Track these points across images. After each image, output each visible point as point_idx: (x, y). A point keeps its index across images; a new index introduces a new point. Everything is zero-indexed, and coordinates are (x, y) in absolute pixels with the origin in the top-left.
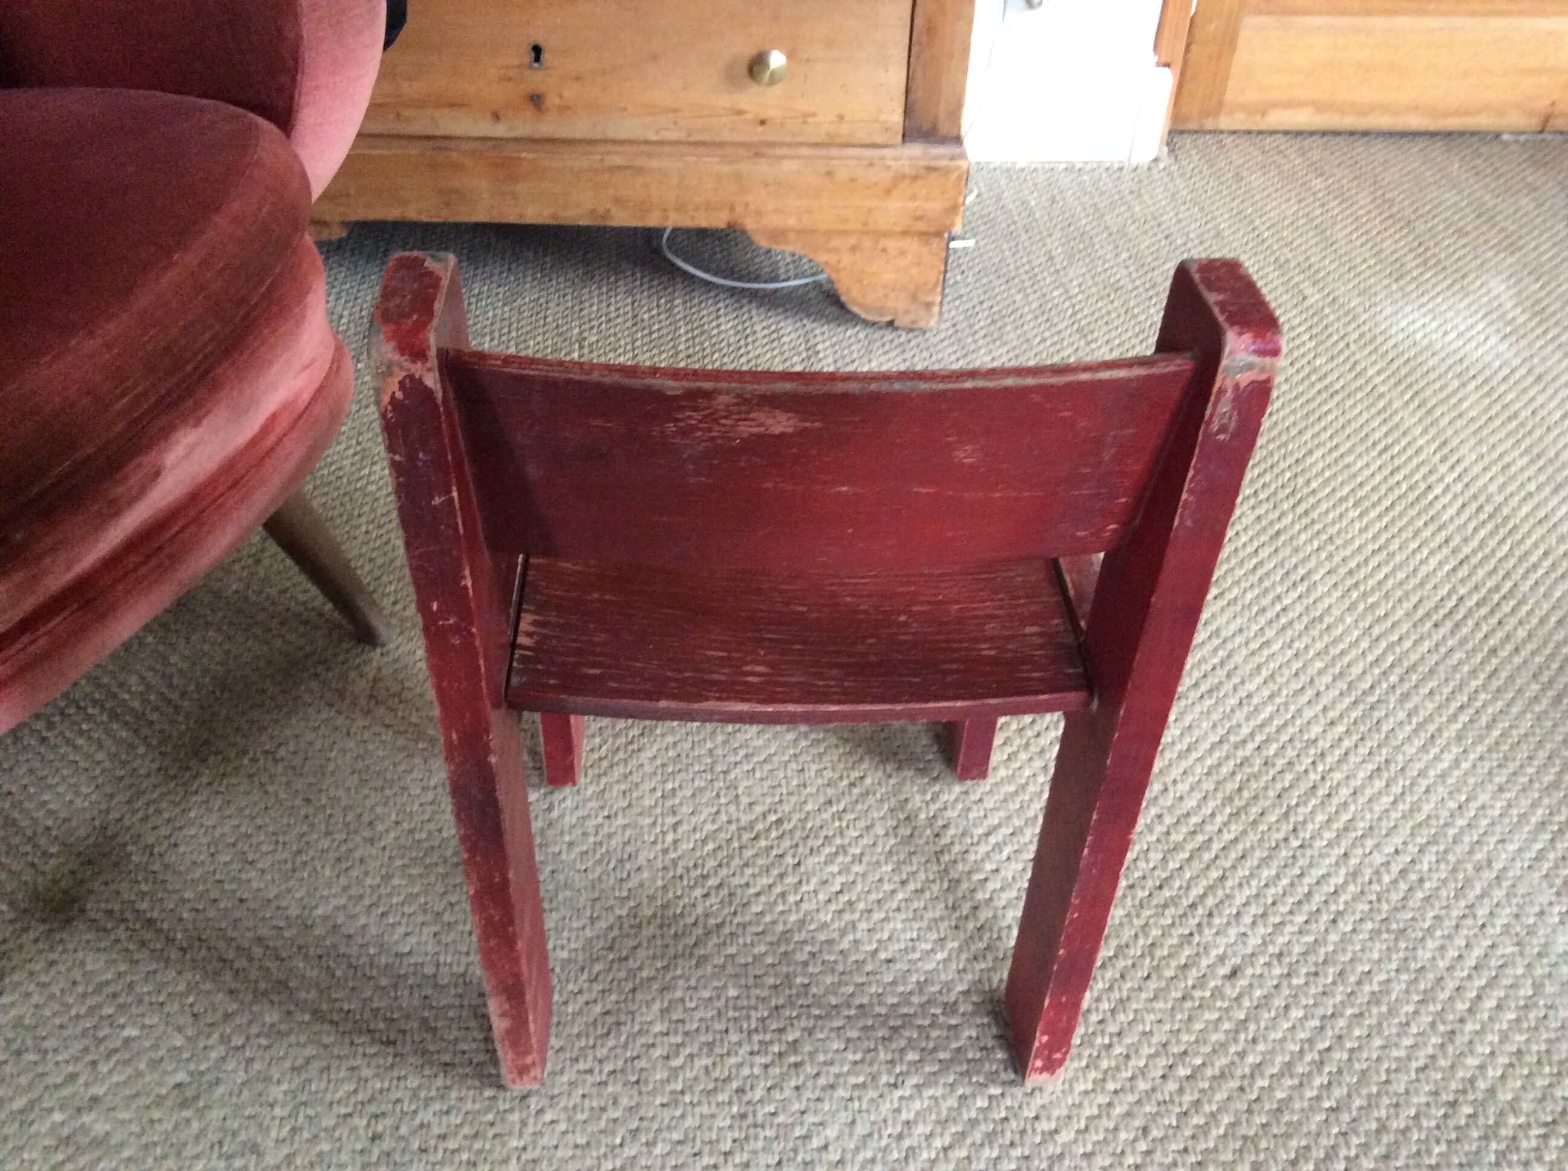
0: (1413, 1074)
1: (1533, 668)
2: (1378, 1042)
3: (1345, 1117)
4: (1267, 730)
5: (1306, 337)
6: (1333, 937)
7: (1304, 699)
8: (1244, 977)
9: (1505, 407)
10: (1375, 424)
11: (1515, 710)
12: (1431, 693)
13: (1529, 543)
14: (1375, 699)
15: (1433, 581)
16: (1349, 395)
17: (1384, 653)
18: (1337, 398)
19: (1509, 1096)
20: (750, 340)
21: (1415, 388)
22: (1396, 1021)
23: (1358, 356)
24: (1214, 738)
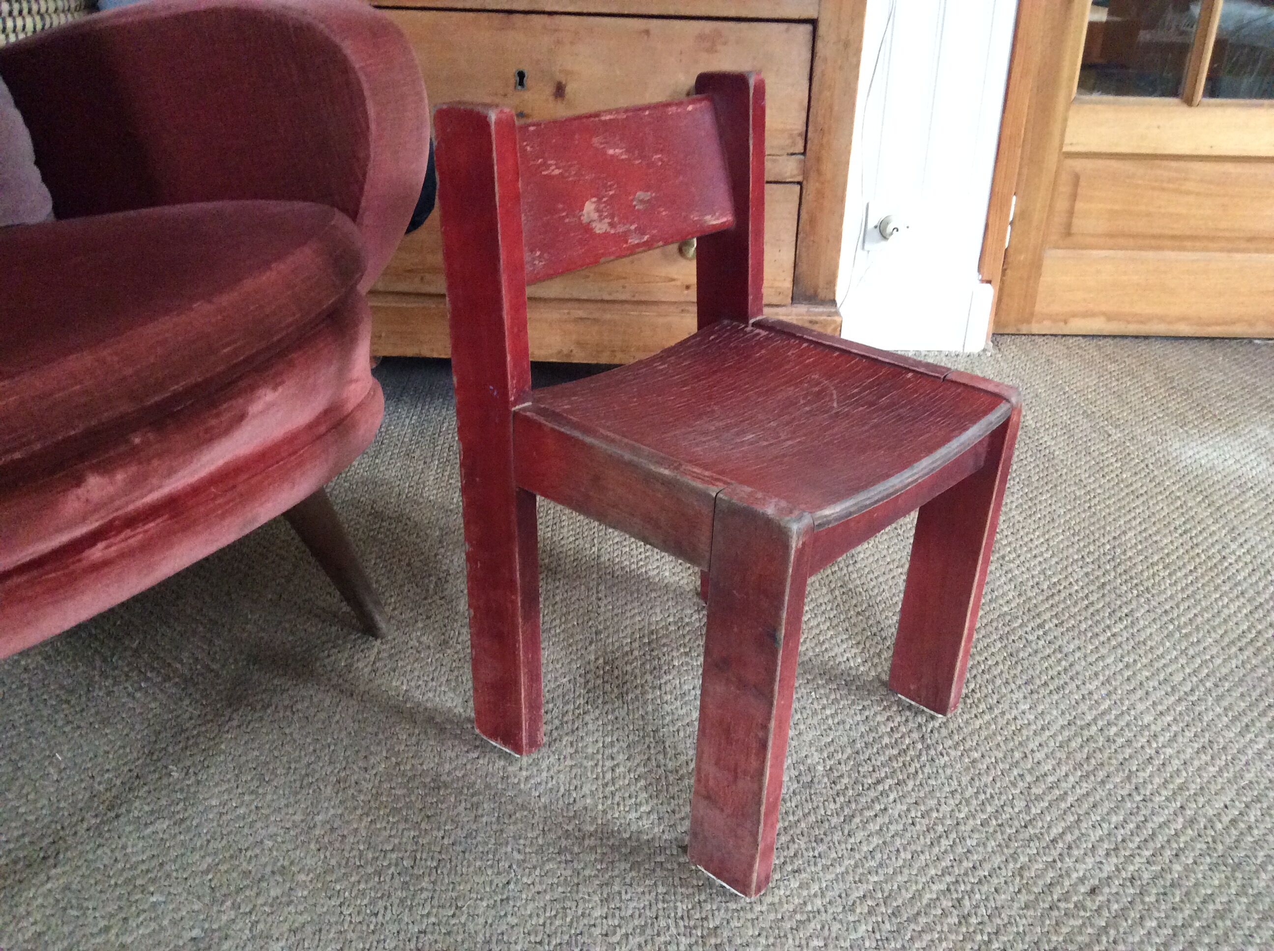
4: (1108, 717)
6: (1177, 867)
7: (1136, 697)
8: (1102, 894)
10: (1175, 515)
12: (1242, 695)
14: (1196, 698)
15: (1234, 621)
16: (1151, 497)
17: (1201, 666)
18: (1142, 499)
21: (1205, 494)
22: (1241, 932)
23: (1156, 473)
24: (1062, 722)
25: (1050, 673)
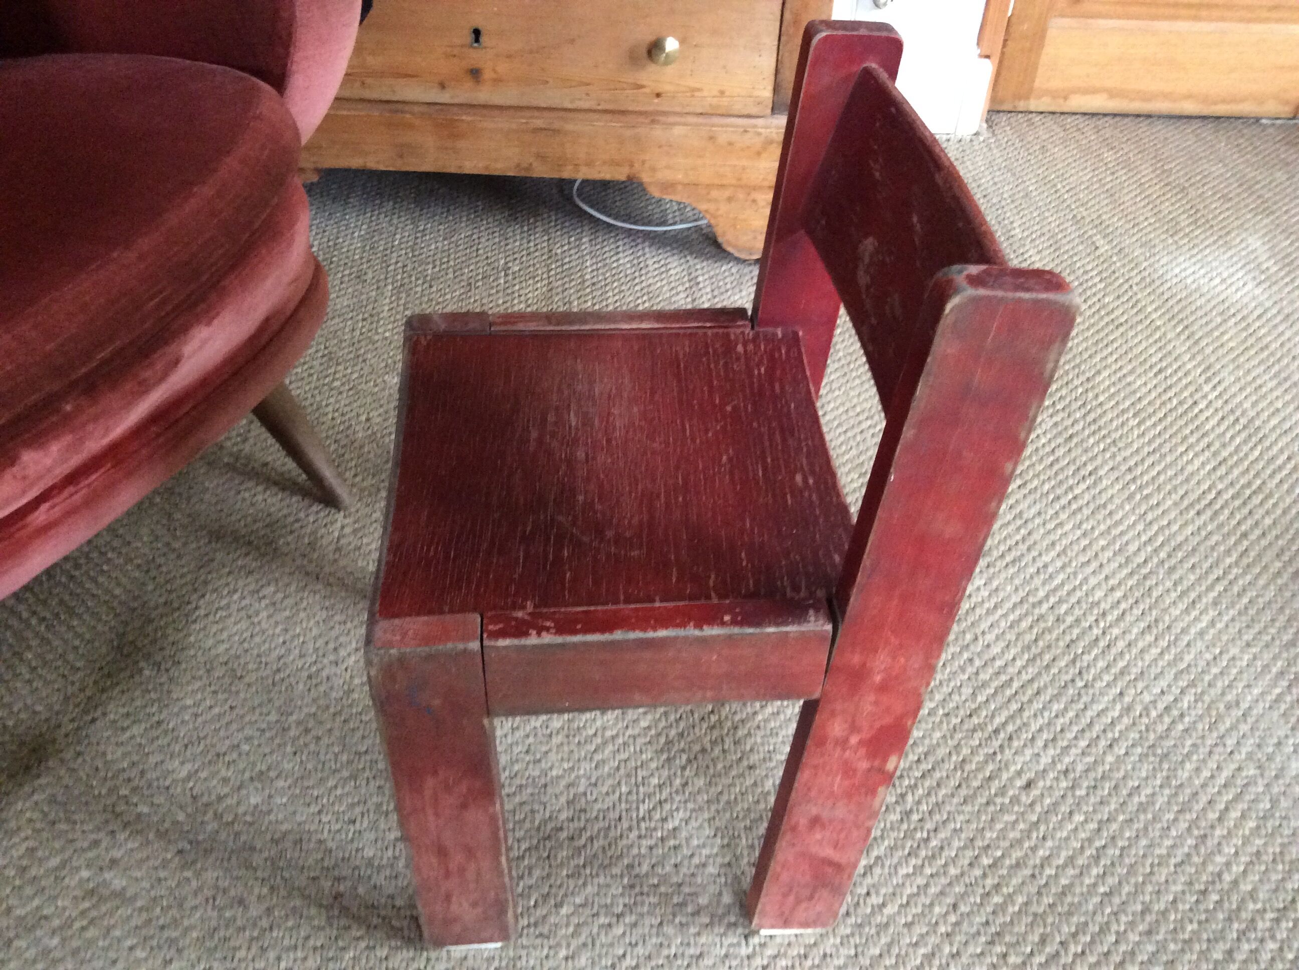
0: (1172, 869)
1: (1276, 549)
2: (1144, 842)
3: (1116, 900)
4: (1059, 594)
5: (1097, 279)
6: (1110, 759)
7: (1089, 570)
8: (1036, 788)
9: (1259, 339)
10: (1152, 351)
11: (1261, 582)
12: (1193, 566)
13: (1275, 449)
14: (1148, 570)
15: (1196, 479)
16: (1131, 327)
17: (1156, 534)
18: (1121, 330)
19: (1249, 887)
20: (643, 272)
21: (1185, 323)
22: (1159, 826)
23: (1139, 296)
24: (1015, 599)
25: (1009, 542)
